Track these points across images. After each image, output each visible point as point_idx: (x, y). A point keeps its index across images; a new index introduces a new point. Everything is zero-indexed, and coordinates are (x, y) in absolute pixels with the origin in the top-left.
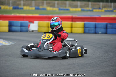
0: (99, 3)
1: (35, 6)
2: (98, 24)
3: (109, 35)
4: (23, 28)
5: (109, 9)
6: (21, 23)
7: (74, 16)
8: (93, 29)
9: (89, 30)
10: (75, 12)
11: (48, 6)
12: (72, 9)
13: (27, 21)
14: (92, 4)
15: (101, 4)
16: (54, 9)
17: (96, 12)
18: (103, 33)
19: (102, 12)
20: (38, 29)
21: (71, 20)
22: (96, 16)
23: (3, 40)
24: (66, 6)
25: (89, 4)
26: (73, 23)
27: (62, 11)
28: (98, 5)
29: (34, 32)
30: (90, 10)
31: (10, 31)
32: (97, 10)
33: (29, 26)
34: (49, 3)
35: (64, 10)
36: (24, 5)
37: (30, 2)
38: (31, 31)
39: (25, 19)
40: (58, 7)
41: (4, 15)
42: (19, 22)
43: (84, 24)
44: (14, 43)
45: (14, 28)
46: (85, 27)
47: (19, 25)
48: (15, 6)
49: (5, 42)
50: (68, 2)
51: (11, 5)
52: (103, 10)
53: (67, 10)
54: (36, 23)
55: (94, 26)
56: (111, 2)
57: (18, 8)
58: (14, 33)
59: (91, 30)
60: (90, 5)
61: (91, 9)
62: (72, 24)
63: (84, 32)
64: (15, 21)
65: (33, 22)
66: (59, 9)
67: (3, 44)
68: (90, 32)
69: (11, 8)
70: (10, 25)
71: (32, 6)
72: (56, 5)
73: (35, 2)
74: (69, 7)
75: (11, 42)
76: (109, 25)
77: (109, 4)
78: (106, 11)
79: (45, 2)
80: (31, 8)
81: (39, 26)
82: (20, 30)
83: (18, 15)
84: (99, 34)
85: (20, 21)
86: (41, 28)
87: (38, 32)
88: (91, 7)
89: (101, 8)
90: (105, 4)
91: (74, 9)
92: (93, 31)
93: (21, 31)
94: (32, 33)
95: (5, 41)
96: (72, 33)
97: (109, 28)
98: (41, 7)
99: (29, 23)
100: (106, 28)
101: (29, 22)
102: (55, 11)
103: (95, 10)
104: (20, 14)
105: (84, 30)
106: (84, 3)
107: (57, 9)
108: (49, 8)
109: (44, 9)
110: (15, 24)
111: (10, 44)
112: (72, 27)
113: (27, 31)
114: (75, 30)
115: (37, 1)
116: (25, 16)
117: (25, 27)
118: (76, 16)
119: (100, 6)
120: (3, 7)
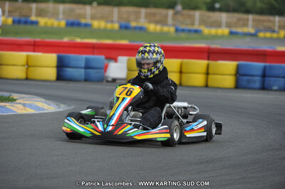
0: (271, 18)
1: (118, 22)
2: (270, 67)
6: (87, 61)
7: (213, 46)
8: (258, 79)
10: (216, 37)
11: (150, 22)
12: (206, 31)
13: (102, 57)
14: (254, 20)
15: (277, 18)
16: (166, 29)
17: (265, 38)
18: (280, 90)
19: (278, 39)
20: (128, 74)
21: (206, 54)
22: (265, 47)
23: (43, 100)
24: (193, 24)
25: (248, 20)
26: (211, 62)
27: (183, 35)
28: (270, 21)
29: (118, 81)
31: (60, 77)
32: (268, 35)
33: (106, 68)
34: (154, 15)
36: (93, 18)
37: (106, 9)
38: (110, 79)
39: (96, 51)
40: (173, 25)
41: (48, 40)
42: (81, 58)
43: (238, 67)
44: (69, 108)
45: (70, 72)
46: (239, 73)
47: (83, 64)
48: (71, 19)
49: (49, 105)
50: (197, 14)
51: (61, 16)
52: (282, 34)
53: (196, 31)
54: (123, 60)
55: (260, 73)
58: (71, 85)
59: (254, 81)
60: (250, 23)
61: (252, 31)
63: (237, 87)
65: (116, 60)
66: (177, 30)
67: (44, 109)
68: (252, 85)
69: (63, 23)
70: (61, 65)
71: (112, 22)
72: (170, 21)
73: (119, 11)
74: (200, 24)
75: (62, 106)
79: (143, 11)
80: (109, 25)
81: (129, 69)
82: (83, 77)
83: (79, 40)
84: (272, 90)
85: (84, 56)
86: (134, 72)
88: (253, 27)
89: (276, 29)
91: (213, 31)
92: (257, 85)
93: (87, 80)
94: (112, 84)
95: (48, 102)
96: (207, 86)
98: (133, 24)
99: (106, 62)
101: (107, 58)
102: (168, 33)
103: (261, 35)
104: (82, 38)
105: (237, 81)
106: (236, 16)
107: (172, 29)
108: (152, 27)
109: (141, 29)
110: (73, 63)
111: (61, 110)
112: (208, 74)
113: (102, 80)
114: (216, 80)
115: (125, 9)
116: (96, 44)
117: (97, 70)
118: (218, 46)
119: (274, 26)
120: (42, 21)
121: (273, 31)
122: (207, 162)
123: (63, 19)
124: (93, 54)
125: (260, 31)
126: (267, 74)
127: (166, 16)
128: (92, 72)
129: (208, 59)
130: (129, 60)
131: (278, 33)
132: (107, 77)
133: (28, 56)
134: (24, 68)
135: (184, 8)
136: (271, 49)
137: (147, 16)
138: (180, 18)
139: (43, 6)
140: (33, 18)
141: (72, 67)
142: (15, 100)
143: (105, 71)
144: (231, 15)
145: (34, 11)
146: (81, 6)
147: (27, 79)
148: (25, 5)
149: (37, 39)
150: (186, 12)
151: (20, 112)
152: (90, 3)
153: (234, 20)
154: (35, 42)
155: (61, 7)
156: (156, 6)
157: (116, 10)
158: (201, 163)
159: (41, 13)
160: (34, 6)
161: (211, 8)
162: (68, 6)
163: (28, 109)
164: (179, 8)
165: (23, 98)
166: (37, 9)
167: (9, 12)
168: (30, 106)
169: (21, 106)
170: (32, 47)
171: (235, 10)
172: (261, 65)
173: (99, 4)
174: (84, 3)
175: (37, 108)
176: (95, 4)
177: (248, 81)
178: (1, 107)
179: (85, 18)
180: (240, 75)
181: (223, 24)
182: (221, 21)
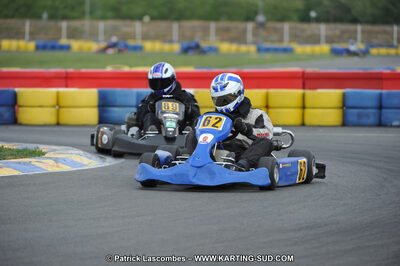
0: (387, 28)
1: (179, 42)
2: (388, 95)
6: (139, 96)
7: (309, 70)
8: (374, 112)
9: (360, 116)
10: (312, 56)
11: (223, 40)
12: (299, 49)
14: (363, 32)
15: (395, 28)
16: (244, 48)
17: (379, 55)
19: (398, 56)
21: (300, 82)
23: (81, 152)
24: (281, 40)
25: (356, 32)
26: (309, 92)
27: (268, 56)
28: (385, 32)
31: (103, 120)
32: (383, 51)
34: (227, 30)
35: (276, 50)
36: (146, 37)
37: (162, 25)
40: (254, 43)
41: (84, 70)
42: (130, 93)
43: (344, 96)
44: (117, 162)
45: (116, 112)
46: (345, 105)
47: (133, 102)
49: (90, 158)
50: (286, 26)
51: (101, 37)
53: (286, 50)
55: (373, 103)
59: (367, 116)
60: (359, 36)
61: (361, 47)
62: (304, 96)
63: (345, 124)
64: (118, 90)
66: (259, 50)
67: (83, 165)
68: (364, 121)
70: (104, 104)
71: (171, 41)
72: (249, 37)
73: (180, 27)
74: (291, 41)
75: (108, 159)
79: (213, 25)
80: (167, 47)
83: (126, 69)
84: (391, 126)
85: (135, 90)
88: (362, 42)
89: (395, 43)
91: (308, 49)
92: (372, 120)
95: (89, 155)
96: (303, 124)
102: (248, 53)
103: (374, 51)
104: (131, 66)
105: (344, 116)
106: (338, 28)
107: (253, 48)
108: (225, 47)
110: (120, 100)
111: (107, 164)
112: (304, 107)
114: (314, 116)
115: (188, 24)
118: (317, 70)
119: (392, 38)
120: (76, 45)
121: (391, 46)
123: (104, 41)
125: (373, 46)
126: (384, 105)
127: (245, 31)
129: (304, 88)
130: (196, 93)
131: (397, 47)
133: (58, 93)
134: (54, 110)
135: (268, 20)
136: (388, 71)
137: (219, 31)
138: (263, 33)
139: (76, 24)
140: (64, 41)
141: (119, 106)
142: (44, 154)
144: (332, 26)
145: (64, 32)
146: (128, 22)
147: (58, 124)
148: (52, 23)
149: (70, 70)
150: (270, 24)
151: (50, 170)
152: (140, 18)
153: (337, 32)
154: (67, 73)
155: (101, 25)
156: (231, 17)
157: (175, 26)
159: (74, 34)
160: (64, 24)
161: (305, 18)
162: (110, 23)
163: (61, 165)
164: (261, 18)
165: (55, 150)
166: (68, 28)
167: (31, 33)
168: (64, 161)
169: (51, 162)
170: (63, 81)
171: (338, 20)
172: (376, 92)
173: (153, 18)
174: (131, 18)
175: (74, 163)
176: (147, 19)
178: (25, 163)
179: (134, 38)
180: (347, 108)
181: (323, 39)
182: (319, 36)
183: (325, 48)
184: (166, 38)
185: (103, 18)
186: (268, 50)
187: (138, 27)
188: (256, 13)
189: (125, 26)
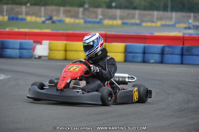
0: (151, 12)
2: (148, 47)
3: (166, 65)
4: (24, 51)
5: (168, 23)
6: (21, 44)
7: (109, 33)
8: (141, 55)
10: (112, 26)
11: (67, 16)
12: (107, 22)
13: (32, 41)
14: (139, 14)
15: (156, 13)
16: (77, 21)
17: (147, 27)
18: (156, 63)
19: (156, 27)
20: (49, 53)
22: (146, 33)
24: (97, 17)
25: (135, 14)
26: (108, 44)
27: (89, 25)
29: (42, 58)
30: (136, 24)
31: (2, 56)
32: (149, 24)
33: (34, 49)
34: (69, 11)
35: (94, 22)
36: (27, 14)
37: (36, 8)
38: (37, 57)
39: (27, 37)
40: (83, 18)
42: (17, 42)
43: (126, 47)
44: (7, 77)
45: (9, 52)
46: (126, 51)
47: (18, 47)
48: (12, 16)
50: (99, 10)
52: (159, 24)
53: (99, 22)
54: (46, 43)
55: (141, 51)
56: (172, 10)
57: (17, 19)
58: (9, 61)
59: (137, 57)
60: (137, 16)
61: (138, 21)
63: (126, 61)
64: (10, 40)
65: (41, 43)
66: (85, 22)
68: (136, 60)
69: (6, 18)
70: (3, 47)
71: (40, 16)
72: (81, 15)
73: (45, 9)
75: (2, 75)
76: (167, 49)
77: (169, 14)
78: (162, 26)
79: (62, 9)
80: (38, 19)
81: (50, 50)
82: (18, 55)
83: (16, 30)
84: (149, 63)
85: (19, 41)
86: (54, 52)
87: (49, 58)
88: (139, 19)
89: (155, 20)
90: (161, 13)
91: (110, 22)
92: (140, 59)
93: (21, 57)
94: (39, 60)
97: (167, 54)
99: (34, 44)
100: (162, 53)
101: (34, 42)
102: (79, 24)
103: (144, 24)
104: (19, 28)
105: (126, 57)
106: (126, 12)
107: (82, 21)
108: (68, 20)
109: (60, 21)
110: (11, 46)
111: (2, 78)
113: (31, 57)
115: (49, 8)
116: (28, 32)
117: (28, 50)
118: (113, 33)
121: (153, 22)
122: (101, 113)
123: (6, 15)
124: (25, 39)
125: (144, 21)
126: (146, 52)
127: (78, 12)
128: (24, 52)
129: (106, 42)
130: (50, 43)
131: (156, 22)
132: (35, 55)
135: (90, 7)
136: (149, 35)
137: (65, 12)
138: (87, 13)
141: (11, 49)
143: (34, 51)
144: (123, 11)
146: (19, 6)
150: (91, 9)
152: (25, 4)
153: (126, 14)
155: (5, 7)
156: (71, 5)
157: (43, 8)
158: (97, 114)
161: (109, 7)
162: (10, 6)
164: (86, 6)
171: (126, 8)
172: (143, 45)
173: (32, 5)
174: (21, 4)
176: (28, 5)
177: (133, 57)
179: (22, 14)
180: (128, 53)
181: (118, 17)
182: (116, 16)
183: (119, 22)
184: (38, 15)
185: (6, 4)
186: (89, 22)
187: (24, 8)
188: (84, 3)
189: (17, 8)
